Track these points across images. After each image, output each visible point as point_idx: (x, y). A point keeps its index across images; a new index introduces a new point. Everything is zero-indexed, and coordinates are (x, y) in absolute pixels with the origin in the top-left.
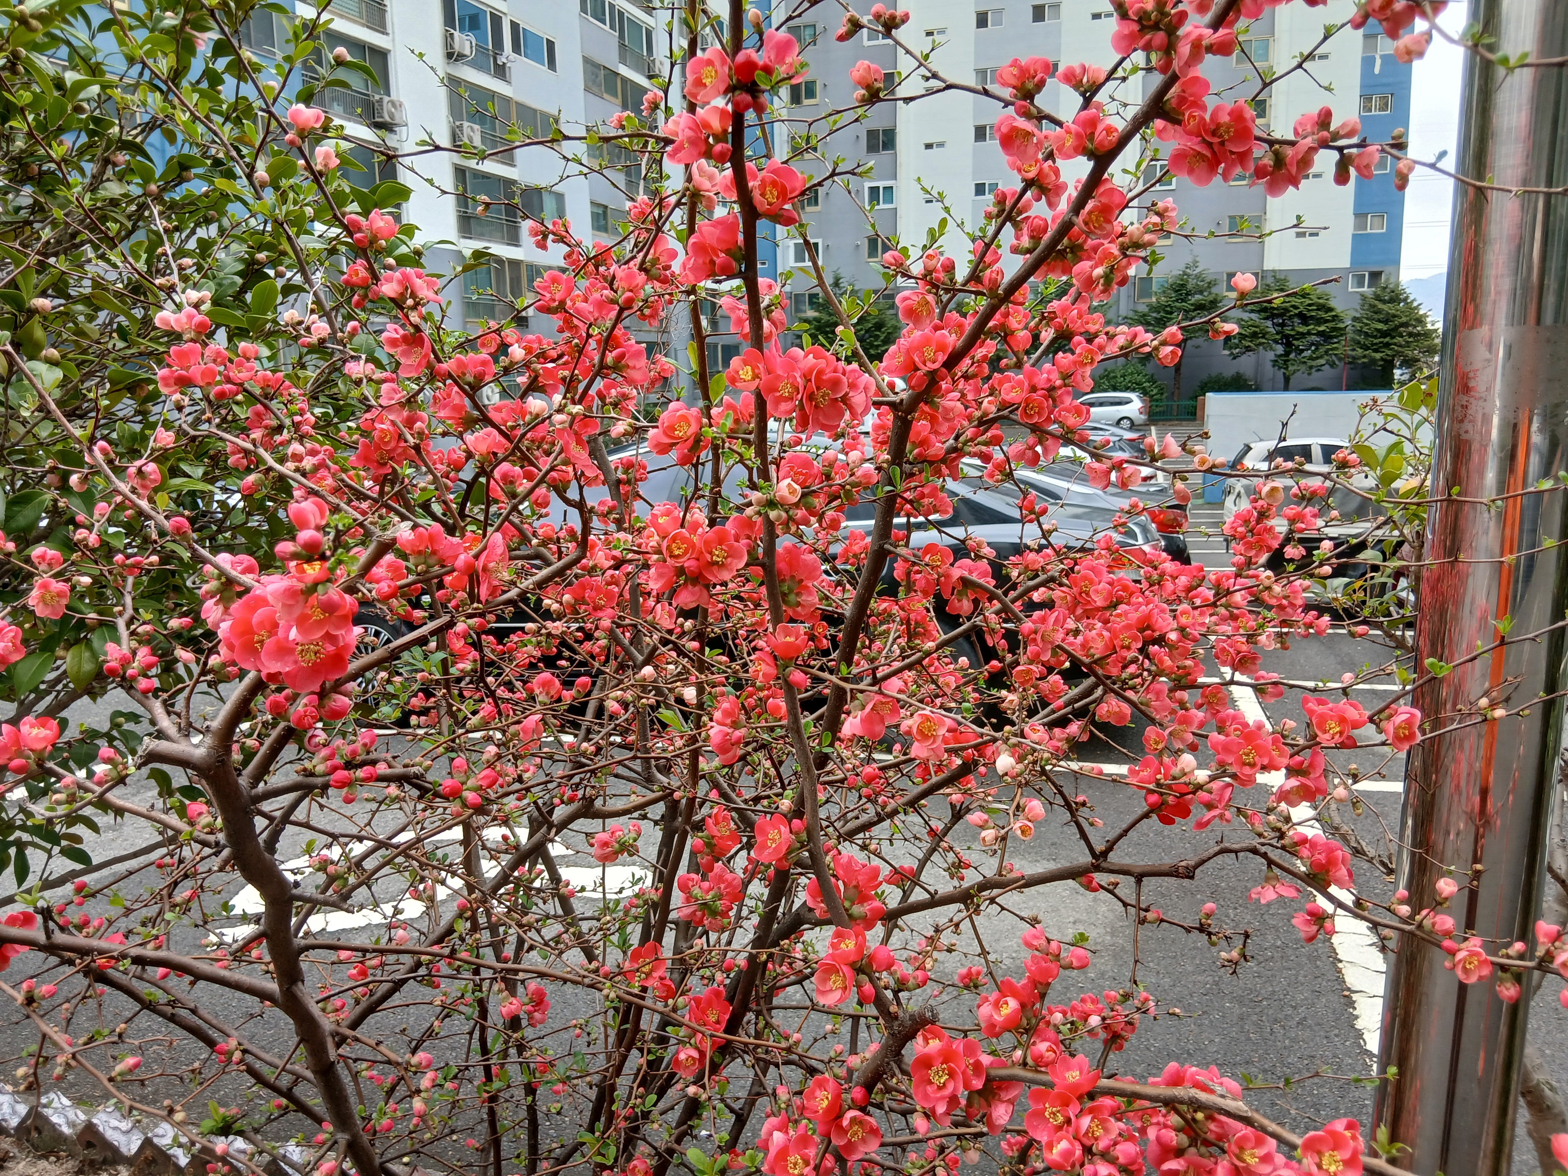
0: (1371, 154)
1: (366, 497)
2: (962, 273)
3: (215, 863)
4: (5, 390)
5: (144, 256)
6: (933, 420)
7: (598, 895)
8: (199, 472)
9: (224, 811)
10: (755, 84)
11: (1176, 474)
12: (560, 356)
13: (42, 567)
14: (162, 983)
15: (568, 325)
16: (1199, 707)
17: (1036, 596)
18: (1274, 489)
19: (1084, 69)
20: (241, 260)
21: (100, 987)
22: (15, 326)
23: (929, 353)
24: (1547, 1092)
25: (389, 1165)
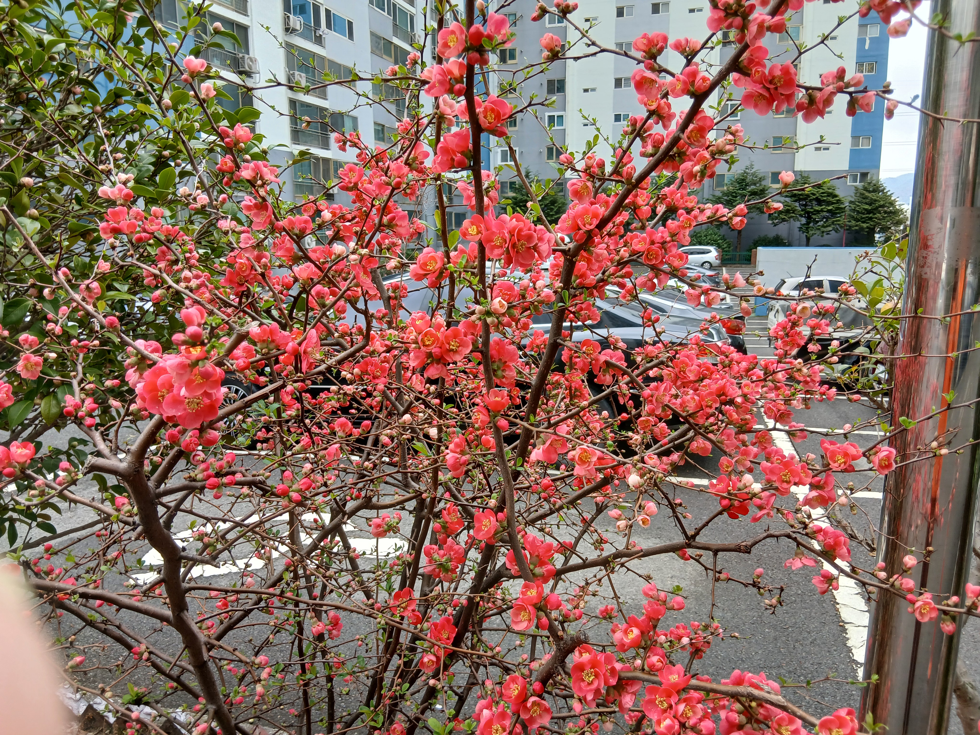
0: (870, 97)
1: (231, 306)
2: (608, 169)
3: (133, 535)
4: (4, 235)
5: (92, 152)
6: (589, 261)
7: (374, 556)
8: (126, 288)
9: (139, 503)
10: (482, 46)
11: (743, 298)
12: (353, 218)
13: (26, 347)
14: (99, 609)
15: (359, 198)
16: (753, 444)
17: (651, 373)
18: (804, 308)
19: (687, 41)
20: (154, 155)
21: (59, 611)
22: (10, 195)
23: (588, 219)
24: (970, 689)
25: (241, 725)
